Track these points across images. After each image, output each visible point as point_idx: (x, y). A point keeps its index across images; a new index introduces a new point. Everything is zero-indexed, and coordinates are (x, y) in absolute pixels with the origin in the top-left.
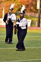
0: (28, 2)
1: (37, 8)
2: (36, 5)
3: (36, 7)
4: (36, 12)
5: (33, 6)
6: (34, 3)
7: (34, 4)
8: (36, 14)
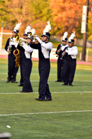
0: (68, 22)
1: (82, 32)
2: (81, 27)
3: (80, 31)
4: (80, 38)
5: (76, 28)
6: (77, 23)
7: (77, 26)
8: (79, 41)
